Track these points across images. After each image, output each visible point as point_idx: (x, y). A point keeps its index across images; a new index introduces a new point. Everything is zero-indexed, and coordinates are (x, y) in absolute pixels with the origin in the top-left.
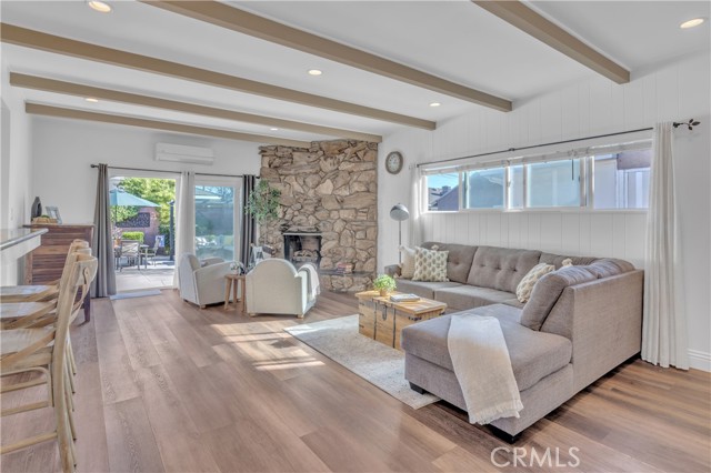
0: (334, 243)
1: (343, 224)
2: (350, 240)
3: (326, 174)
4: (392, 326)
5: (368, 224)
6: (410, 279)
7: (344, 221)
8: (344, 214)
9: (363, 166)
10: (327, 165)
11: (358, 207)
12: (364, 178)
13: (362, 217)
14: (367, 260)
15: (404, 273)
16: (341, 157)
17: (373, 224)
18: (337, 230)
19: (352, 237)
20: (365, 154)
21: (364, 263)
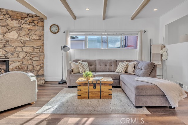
0: (20, 63)
1: (25, 54)
2: (30, 61)
3: (12, 28)
4: (100, 90)
5: (40, 54)
6: (79, 73)
7: (26, 52)
8: (26, 49)
9: (37, 28)
10: (14, 24)
11: (35, 46)
12: (38, 33)
13: (37, 51)
14: (40, 69)
15: (75, 71)
16: (23, 21)
17: (43, 54)
18: (22, 57)
19: (31, 59)
20: (38, 23)
21: (38, 71)
